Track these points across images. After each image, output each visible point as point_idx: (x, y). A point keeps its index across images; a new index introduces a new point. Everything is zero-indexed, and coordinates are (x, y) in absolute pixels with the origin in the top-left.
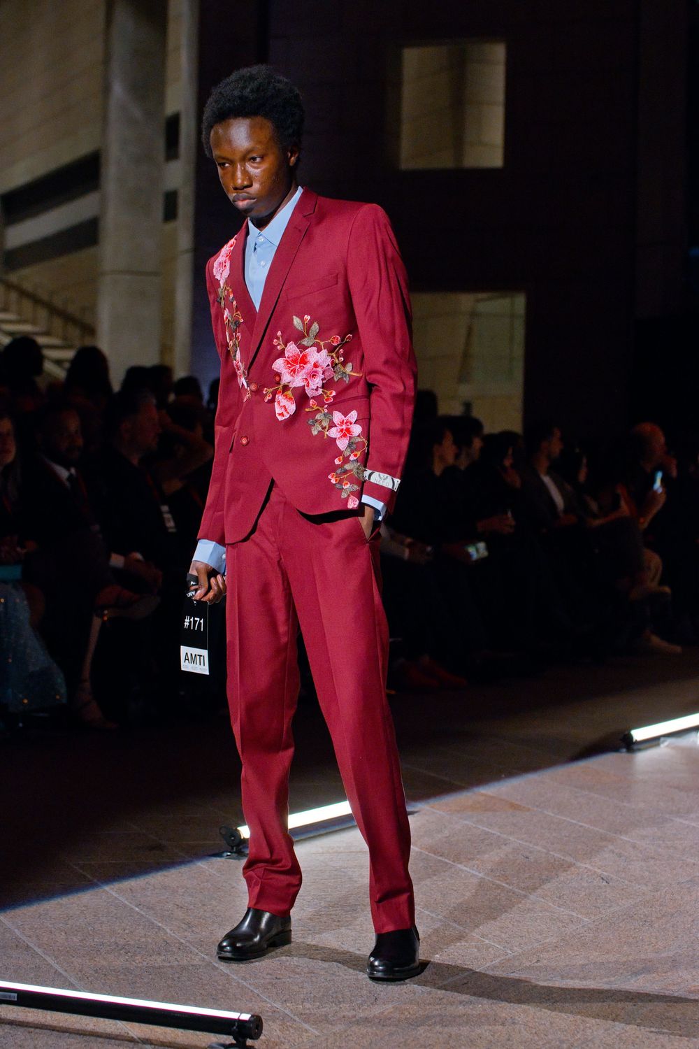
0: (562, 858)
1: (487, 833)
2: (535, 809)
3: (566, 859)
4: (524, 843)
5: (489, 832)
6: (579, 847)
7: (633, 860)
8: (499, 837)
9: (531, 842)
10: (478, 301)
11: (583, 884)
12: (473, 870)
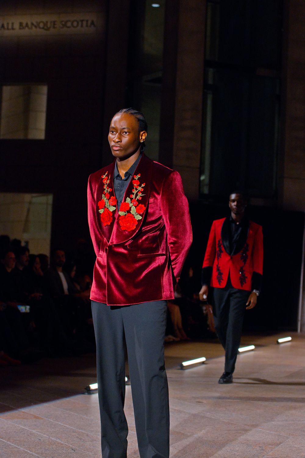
0: (55, 440)
1: (23, 429)
2: (45, 418)
3: (57, 440)
4: (39, 434)
5: (24, 428)
6: (63, 435)
7: (86, 441)
8: (28, 430)
9: (42, 433)
10: (32, 197)
11: (64, 451)
12: (15, 445)
